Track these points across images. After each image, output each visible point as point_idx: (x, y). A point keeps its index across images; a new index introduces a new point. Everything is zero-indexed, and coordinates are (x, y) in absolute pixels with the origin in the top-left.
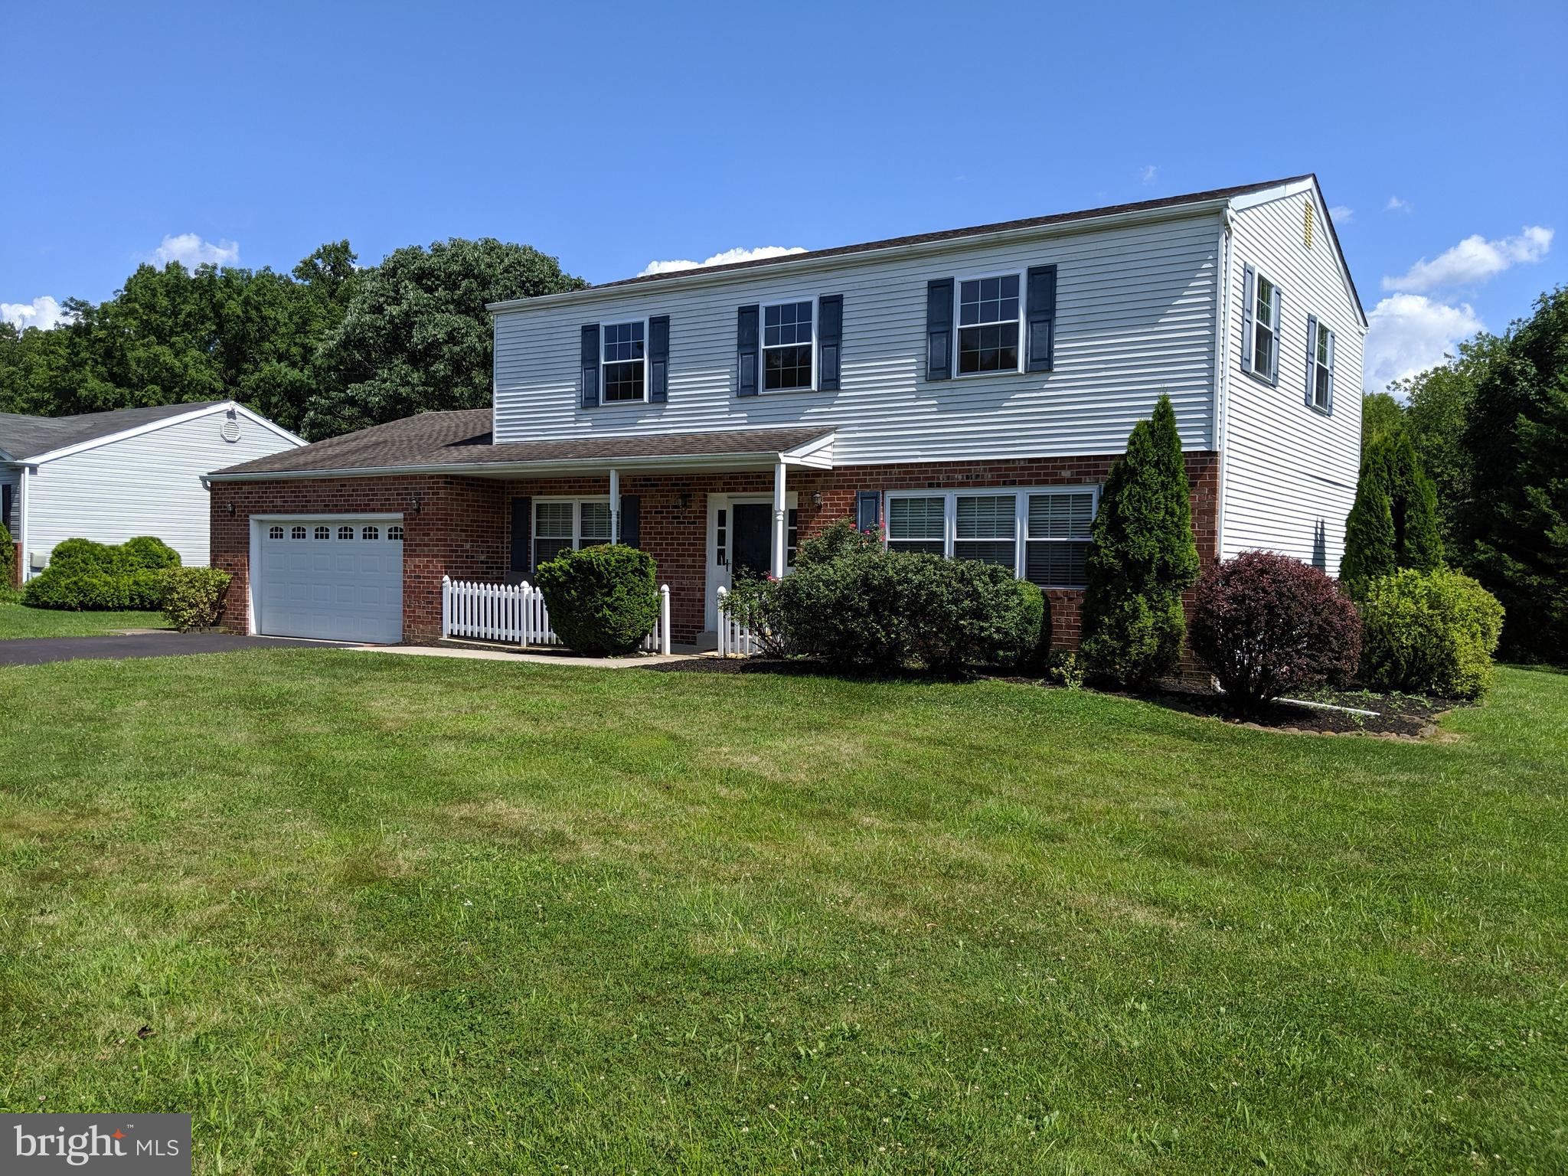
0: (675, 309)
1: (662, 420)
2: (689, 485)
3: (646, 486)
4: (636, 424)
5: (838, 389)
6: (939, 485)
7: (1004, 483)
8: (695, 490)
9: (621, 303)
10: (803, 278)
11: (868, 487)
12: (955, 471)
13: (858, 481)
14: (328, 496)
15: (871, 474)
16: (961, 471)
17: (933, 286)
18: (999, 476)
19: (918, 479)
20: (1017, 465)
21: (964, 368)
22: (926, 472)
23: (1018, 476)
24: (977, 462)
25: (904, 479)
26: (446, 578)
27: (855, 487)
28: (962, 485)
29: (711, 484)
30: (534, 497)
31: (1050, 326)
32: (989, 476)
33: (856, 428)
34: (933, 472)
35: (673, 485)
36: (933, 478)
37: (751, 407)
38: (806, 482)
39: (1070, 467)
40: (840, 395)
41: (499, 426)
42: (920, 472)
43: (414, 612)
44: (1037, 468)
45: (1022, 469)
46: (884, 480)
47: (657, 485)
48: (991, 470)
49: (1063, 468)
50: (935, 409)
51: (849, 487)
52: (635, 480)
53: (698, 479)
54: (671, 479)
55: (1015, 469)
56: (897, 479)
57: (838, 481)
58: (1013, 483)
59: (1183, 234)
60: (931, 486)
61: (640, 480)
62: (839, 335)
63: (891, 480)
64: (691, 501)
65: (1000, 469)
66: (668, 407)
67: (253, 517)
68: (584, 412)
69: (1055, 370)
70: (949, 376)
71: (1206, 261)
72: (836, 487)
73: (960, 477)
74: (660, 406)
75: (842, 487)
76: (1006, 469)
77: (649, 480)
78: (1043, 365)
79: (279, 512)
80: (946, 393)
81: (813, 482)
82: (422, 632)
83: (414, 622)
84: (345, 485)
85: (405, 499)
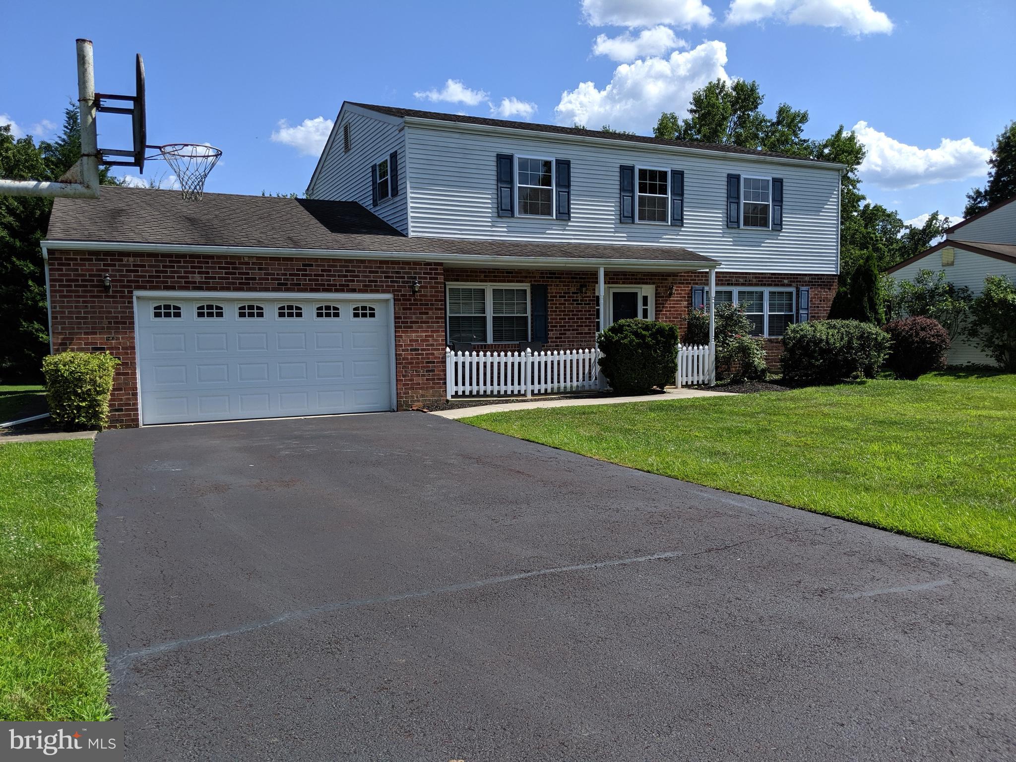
0: (574, 157)
1: (565, 233)
2: (585, 278)
3: (552, 278)
4: (546, 233)
5: (682, 226)
8: (589, 282)
9: (531, 143)
10: (660, 156)
11: (697, 284)
12: (739, 277)
13: (691, 280)
14: (285, 275)
15: (698, 276)
16: (743, 277)
17: (730, 176)
18: (759, 281)
19: (722, 280)
20: (767, 276)
21: (745, 223)
23: (767, 281)
24: (749, 273)
26: (448, 349)
27: (690, 283)
28: (743, 285)
30: (448, 283)
31: (781, 208)
32: (754, 281)
36: (729, 280)
37: (630, 230)
39: (788, 278)
40: (683, 229)
42: (723, 277)
44: (775, 278)
46: (705, 280)
47: (560, 278)
50: (731, 244)
51: (687, 283)
52: (542, 273)
53: (592, 275)
54: (571, 274)
60: (728, 284)
61: (546, 274)
62: (682, 194)
64: (587, 290)
66: (570, 224)
67: (137, 293)
68: (499, 220)
69: (783, 230)
70: (739, 227)
71: (835, 190)
73: (741, 281)
74: (564, 223)
77: (554, 274)
78: (779, 227)
79: (199, 289)
80: (736, 235)
81: (666, 279)
82: (423, 396)
83: (412, 388)
84: (311, 265)
85: (397, 282)
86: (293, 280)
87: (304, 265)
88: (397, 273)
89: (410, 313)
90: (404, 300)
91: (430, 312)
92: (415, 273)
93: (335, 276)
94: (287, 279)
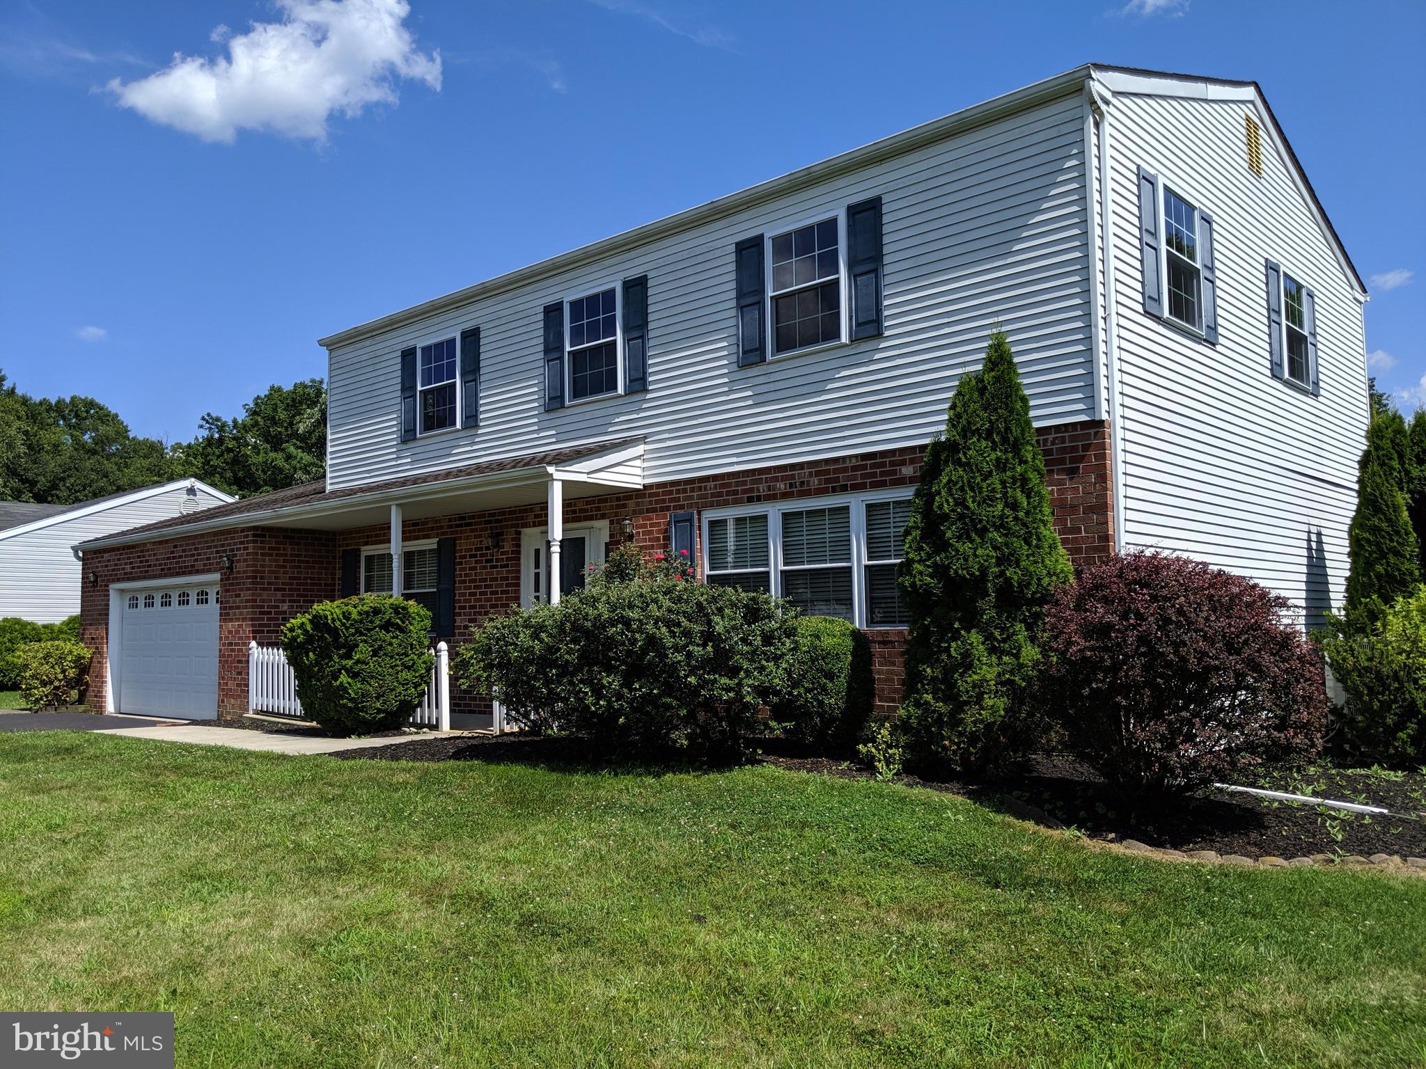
0: (485, 319)
1: (475, 447)
2: (501, 521)
3: (460, 525)
4: (450, 455)
5: (646, 391)
6: (759, 499)
7: (834, 490)
8: (507, 527)
9: (436, 320)
10: (607, 263)
11: (682, 507)
12: (776, 479)
13: (671, 500)
15: (685, 491)
16: (784, 479)
17: (741, 247)
18: (827, 481)
19: (736, 492)
20: (848, 464)
21: (780, 347)
22: (744, 483)
23: (849, 478)
24: (801, 466)
25: (720, 494)
26: (253, 644)
27: (668, 509)
28: (786, 496)
29: (522, 518)
30: (363, 548)
31: (876, 277)
32: (815, 481)
33: (666, 436)
34: (753, 482)
35: (487, 522)
36: (751, 490)
37: (559, 422)
38: (618, 507)
39: (912, 461)
40: (649, 396)
41: (332, 472)
42: (737, 484)
43: (227, 684)
44: (872, 466)
45: (855, 468)
46: (700, 497)
47: (470, 524)
48: (818, 474)
49: (903, 463)
50: (750, 402)
51: (662, 509)
52: (450, 520)
53: (510, 513)
54: (484, 516)
55: (845, 470)
56: (713, 495)
57: (651, 503)
58: (844, 489)
59: (1035, 127)
60: (750, 500)
61: (455, 520)
62: (645, 323)
63: (705, 496)
64: (503, 540)
65: (827, 472)
66: (480, 432)
67: (113, 586)
68: (405, 447)
69: (887, 333)
70: (763, 360)
71: (1069, 157)
72: (648, 511)
73: (782, 486)
74: (472, 432)
75: (654, 510)
76: (836, 471)
77: (464, 518)
78: (871, 330)
79: (130, 580)
80: (761, 380)
81: (624, 506)
82: (233, 707)
83: (227, 696)
88: (223, 546)
90: (226, 579)
91: (242, 594)
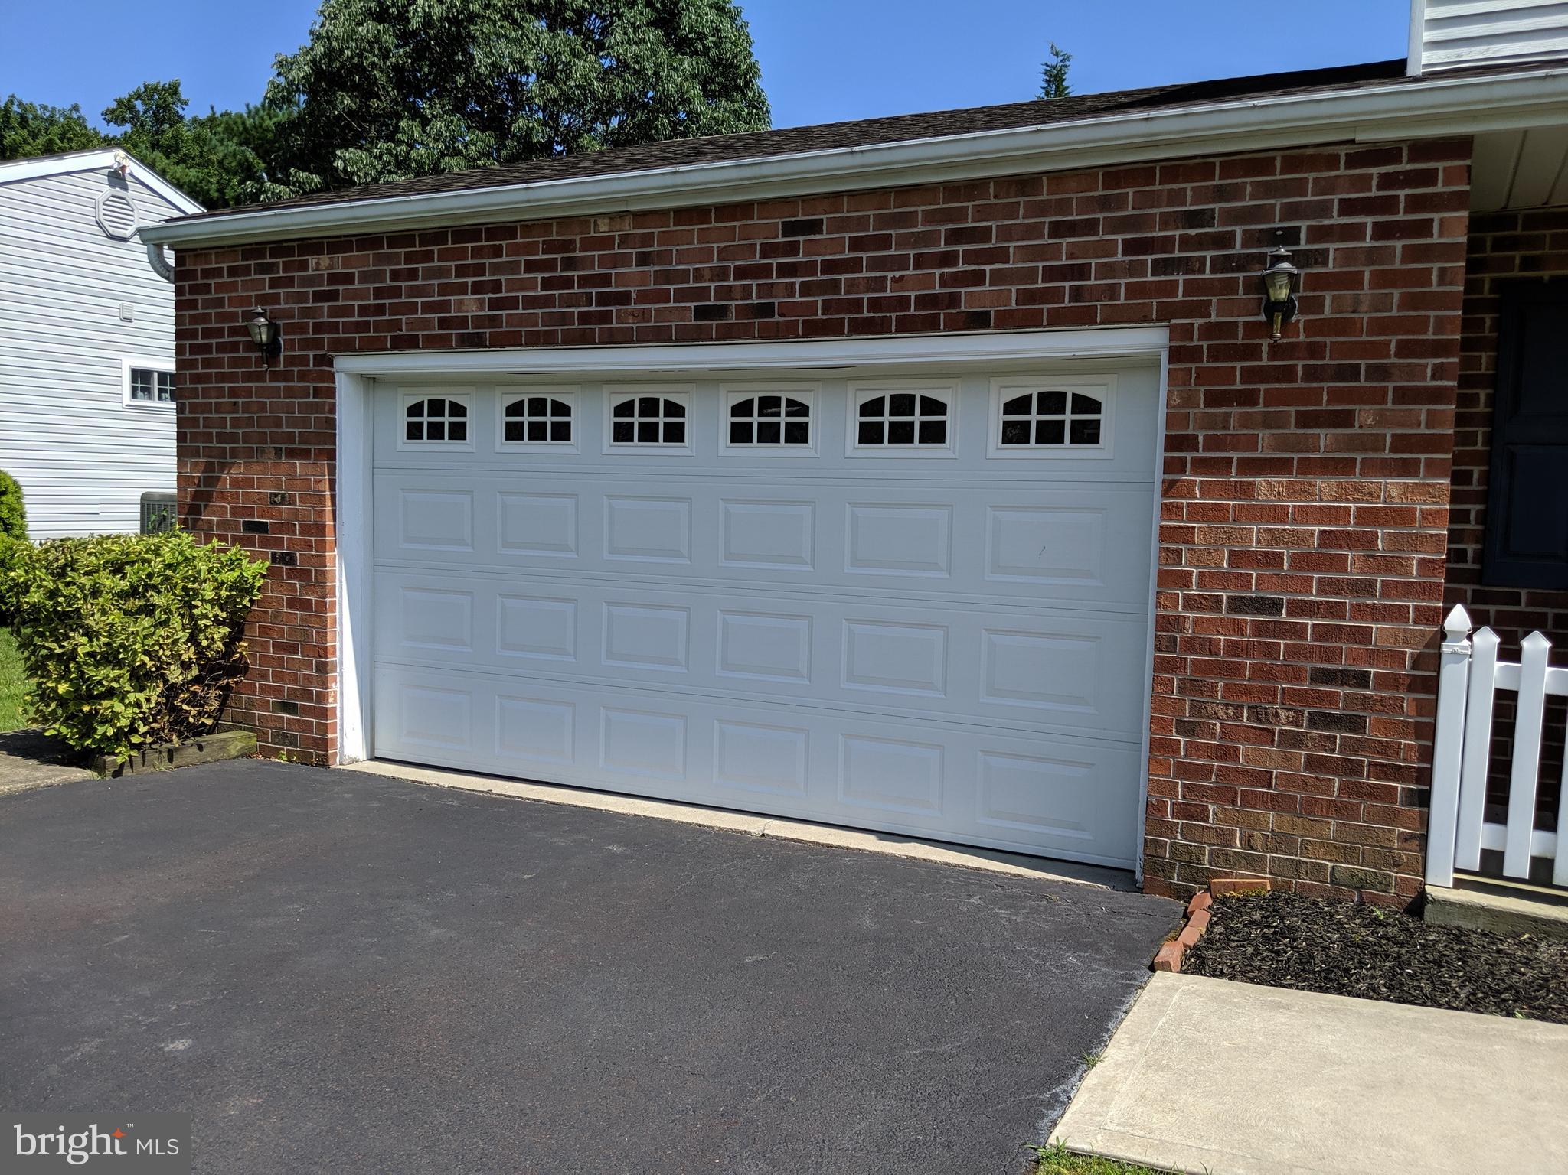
14: (721, 274)
26: (1458, 618)
43: (1231, 754)
67: (347, 365)
79: (473, 342)
82: (1279, 841)
83: (1225, 795)
84: (814, 227)
85: (1185, 265)
86: (746, 292)
87: (790, 229)
88: (1193, 219)
89: (1246, 421)
90: (1215, 354)
91: (1365, 415)
92: (1291, 212)
93: (901, 262)
94: (726, 293)
